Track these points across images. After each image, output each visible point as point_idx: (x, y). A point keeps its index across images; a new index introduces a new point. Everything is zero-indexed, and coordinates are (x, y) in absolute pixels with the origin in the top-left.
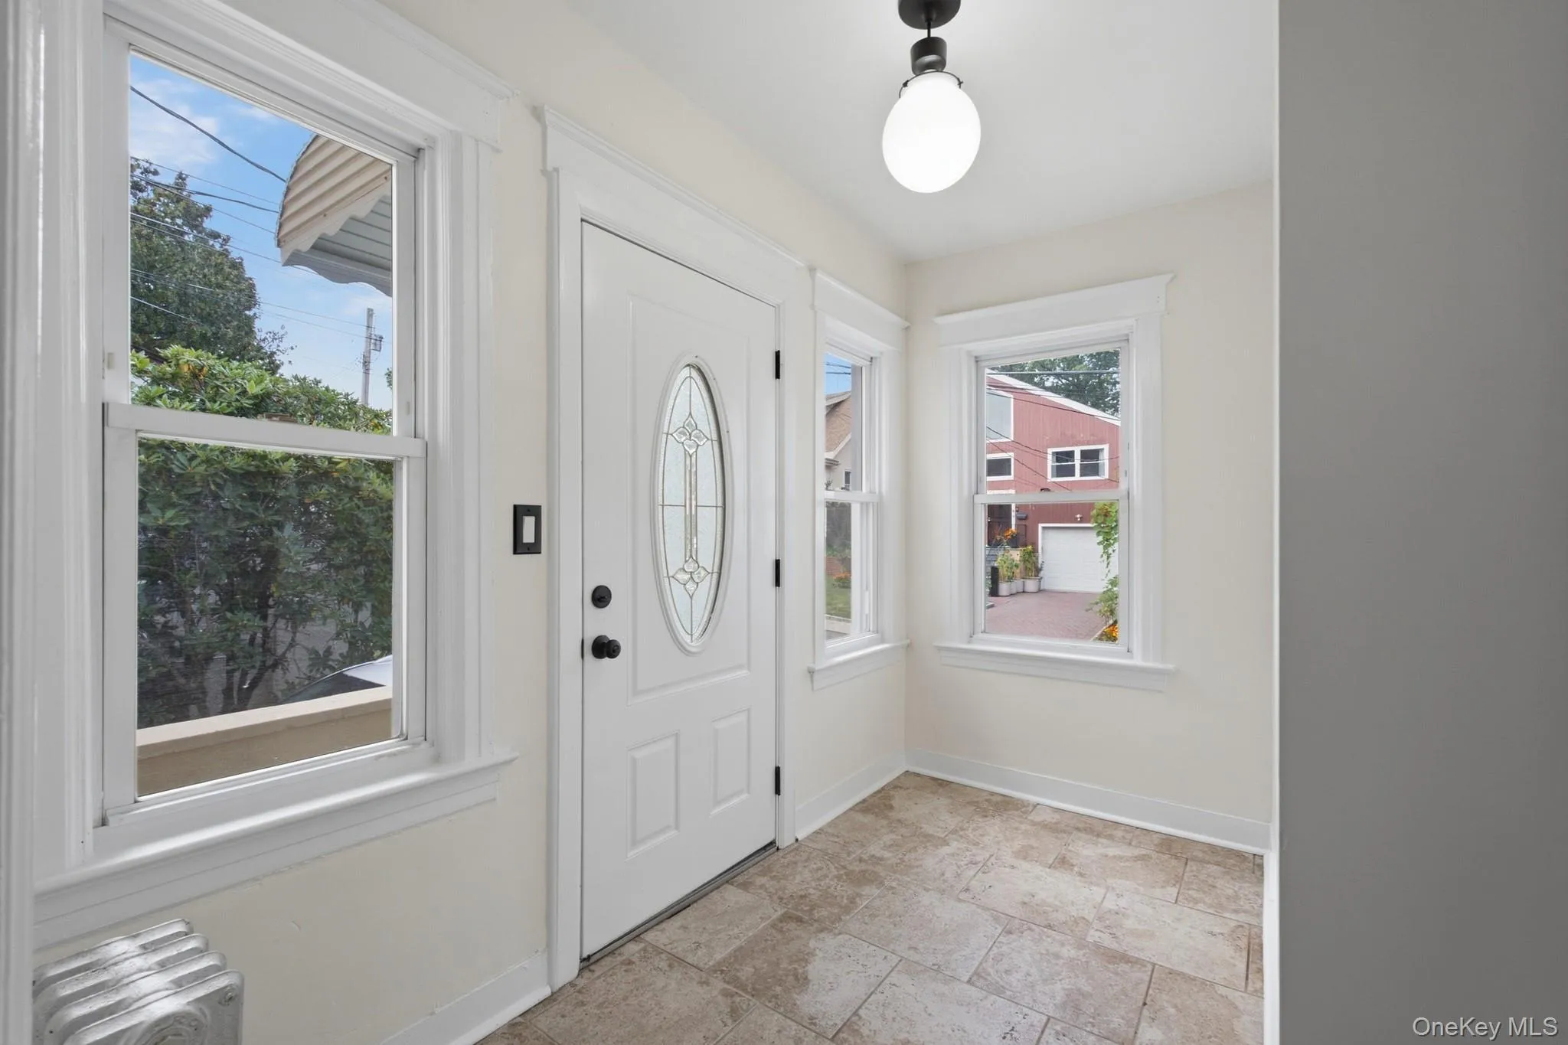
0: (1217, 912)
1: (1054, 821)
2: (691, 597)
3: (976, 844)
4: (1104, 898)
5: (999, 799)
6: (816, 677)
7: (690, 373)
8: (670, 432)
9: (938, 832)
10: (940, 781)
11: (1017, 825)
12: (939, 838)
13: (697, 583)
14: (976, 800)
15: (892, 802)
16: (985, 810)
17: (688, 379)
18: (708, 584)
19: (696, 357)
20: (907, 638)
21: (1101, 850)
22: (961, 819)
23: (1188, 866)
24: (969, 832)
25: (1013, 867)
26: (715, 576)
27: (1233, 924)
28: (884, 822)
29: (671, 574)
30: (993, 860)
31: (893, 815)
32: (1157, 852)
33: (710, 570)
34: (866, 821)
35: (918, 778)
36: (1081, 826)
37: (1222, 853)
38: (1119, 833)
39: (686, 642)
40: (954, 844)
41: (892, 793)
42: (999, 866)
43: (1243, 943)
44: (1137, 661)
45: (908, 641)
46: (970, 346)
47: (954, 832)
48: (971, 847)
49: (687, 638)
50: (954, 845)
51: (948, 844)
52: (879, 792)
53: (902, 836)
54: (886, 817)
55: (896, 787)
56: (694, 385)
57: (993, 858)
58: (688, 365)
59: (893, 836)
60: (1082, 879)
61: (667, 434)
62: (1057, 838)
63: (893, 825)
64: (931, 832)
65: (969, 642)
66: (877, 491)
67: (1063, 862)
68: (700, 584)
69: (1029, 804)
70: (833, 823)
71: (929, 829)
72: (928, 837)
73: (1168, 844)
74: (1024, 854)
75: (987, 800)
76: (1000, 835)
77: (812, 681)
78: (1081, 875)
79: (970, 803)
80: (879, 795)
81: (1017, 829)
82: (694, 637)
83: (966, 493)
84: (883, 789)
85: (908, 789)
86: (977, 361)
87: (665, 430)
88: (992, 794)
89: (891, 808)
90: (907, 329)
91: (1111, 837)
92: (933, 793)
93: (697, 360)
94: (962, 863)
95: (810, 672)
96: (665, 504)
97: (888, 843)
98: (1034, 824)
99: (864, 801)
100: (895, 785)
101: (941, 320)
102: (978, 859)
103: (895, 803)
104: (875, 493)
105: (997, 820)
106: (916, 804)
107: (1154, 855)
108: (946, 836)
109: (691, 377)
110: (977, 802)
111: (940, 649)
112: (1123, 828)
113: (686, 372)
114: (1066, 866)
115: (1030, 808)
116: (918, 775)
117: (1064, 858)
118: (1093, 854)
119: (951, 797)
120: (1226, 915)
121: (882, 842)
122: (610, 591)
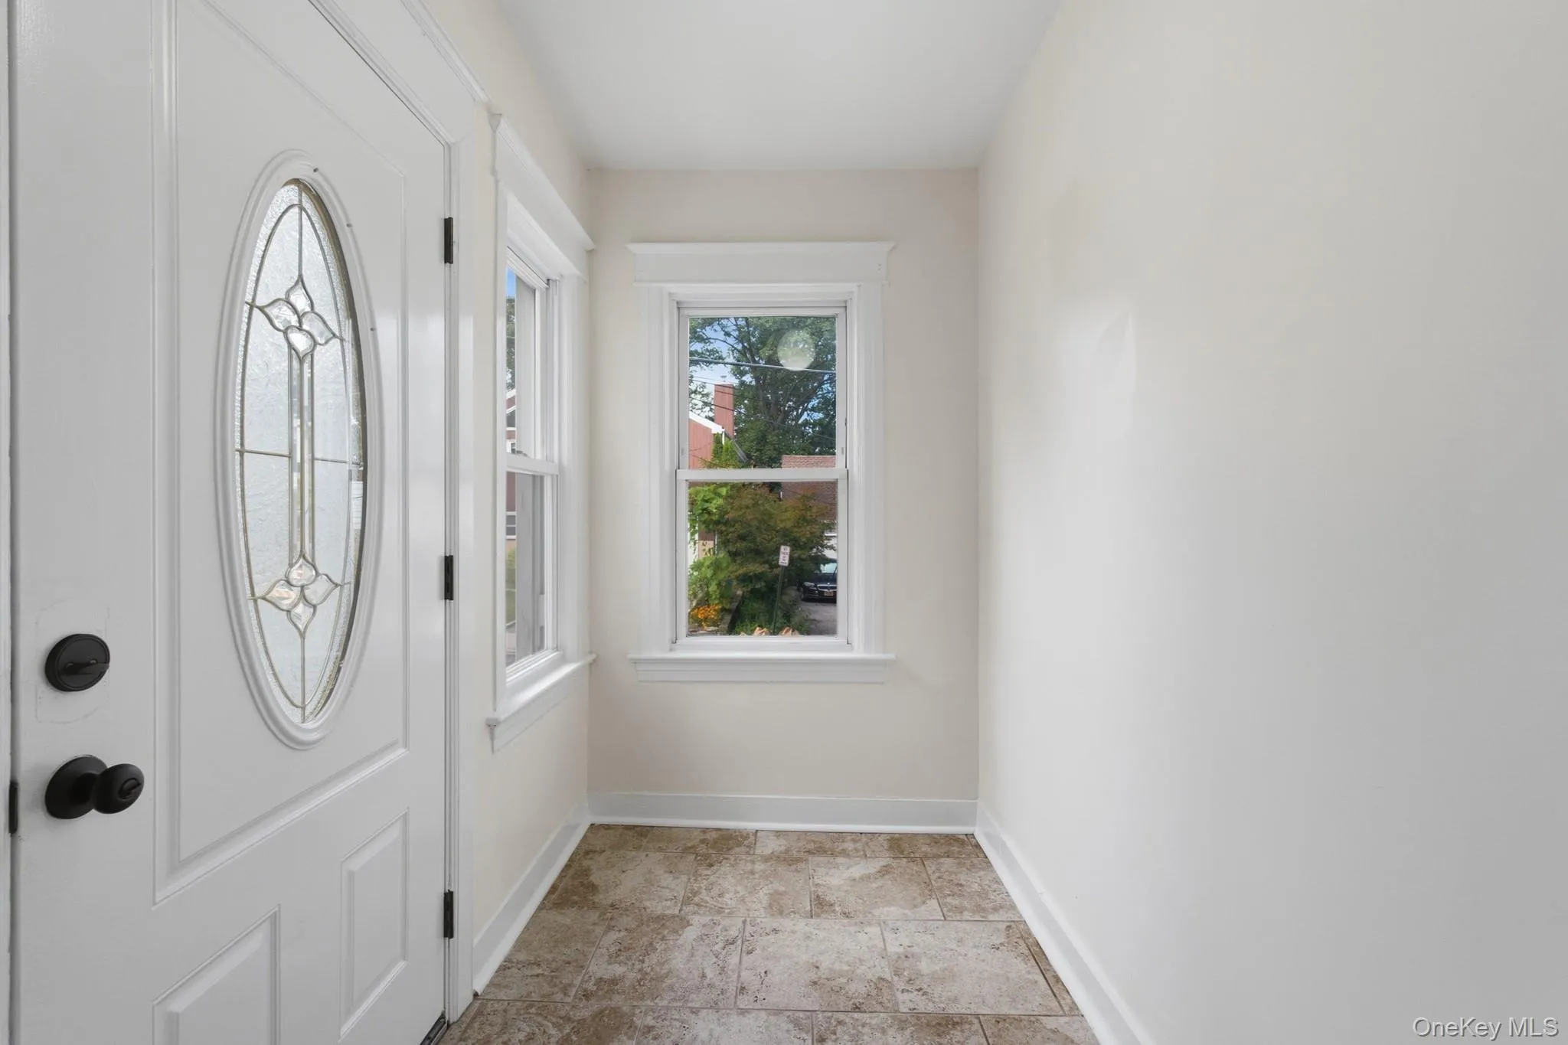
0: (982, 917)
1: (783, 848)
2: (302, 635)
3: (720, 911)
4: (884, 940)
5: (714, 835)
6: (498, 731)
7: (300, 201)
8: (258, 303)
9: (668, 908)
10: (638, 829)
11: (749, 867)
12: (674, 916)
13: (315, 607)
14: (689, 845)
15: (592, 878)
16: (707, 857)
17: (296, 210)
18: (336, 604)
19: (315, 170)
20: (591, 652)
21: (847, 874)
22: (684, 878)
23: (926, 866)
24: (704, 895)
25: (776, 931)
26: (349, 590)
27: (1003, 926)
28: (594, 916)
29: (258, 594)
30: (749, 929)
31: (599, 898)
32: (893, 858)
33: (338, 580)
34: (568, 921)
35: (610, 832)
36: (811, 846)
37: (942, 841)
38: (849, 846)
39: (291, 723)
40: (696, 920)
41: (586, 863)
42: (761, 935)
43: (1023, 949)
44: (857, 653)
45: (594, 656)
46: (672, 288)
47: (687, 901)
48: (717, 918)
49: (295, 715)
50: (698, 921)
51: (689, 924)
52: (568, 867)
53: (626, 930)
54: (594, 906)
55: (587, 853)
56: (306, 222)
57: (748, 927)
58: (296, 181)
59: (613, 936)
60: (852, 921)
61: (252, 306)
62: (797, 871)
63: (609, 915)
64: (659, 911)
65: (671, 650)
66: (556, 461)
67: (821, 905)
68: (318, 607)
69: (748, 834)
70: (521, 943)
71: (656, 907)
72: (661, 919)
73: (897, 844)
74: (777, 906)
75: (703, 841)
76: (739, 888)
77: (492, 738)
78: (846, 915)
79: (687, 850)
80: (571, 872)
81: (752, 872)
82: (309, 710)
83: (667, 466)
84: (571, 860)
85: (604, 851)
86: (679, 308)
87: (249, 298)
88: (705, 830)
89: (593, 888)
90: (590, 253)
91: (844, 853)
92: (637, 848)
93: (316, 175)
94: (717, 947)
95: (489, 726)
96: (247, 447)
97: (613, 949)
98: (766, 859)
99: (553, 889)
100: (585, 851)
101: (636, 248)
102: (733, 933)
103: (595, 878)
104: (553, 462)
105: (725, 868)
106: (623, 872)
107: (894, 863)
108: (680, 910)
109: (302, 209)
110: (693, 847)
111: (636, 662)
112: (849, 838)
113: (291, 194)
114: (825, 908)
115: (752, 838)
116: (607, 827)
117: (818, 896)
118: (842, 882)
119: (660, 849)
120: (991, 917)
121: (604, 951)
122: (106, 646)
